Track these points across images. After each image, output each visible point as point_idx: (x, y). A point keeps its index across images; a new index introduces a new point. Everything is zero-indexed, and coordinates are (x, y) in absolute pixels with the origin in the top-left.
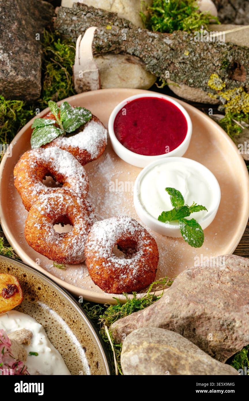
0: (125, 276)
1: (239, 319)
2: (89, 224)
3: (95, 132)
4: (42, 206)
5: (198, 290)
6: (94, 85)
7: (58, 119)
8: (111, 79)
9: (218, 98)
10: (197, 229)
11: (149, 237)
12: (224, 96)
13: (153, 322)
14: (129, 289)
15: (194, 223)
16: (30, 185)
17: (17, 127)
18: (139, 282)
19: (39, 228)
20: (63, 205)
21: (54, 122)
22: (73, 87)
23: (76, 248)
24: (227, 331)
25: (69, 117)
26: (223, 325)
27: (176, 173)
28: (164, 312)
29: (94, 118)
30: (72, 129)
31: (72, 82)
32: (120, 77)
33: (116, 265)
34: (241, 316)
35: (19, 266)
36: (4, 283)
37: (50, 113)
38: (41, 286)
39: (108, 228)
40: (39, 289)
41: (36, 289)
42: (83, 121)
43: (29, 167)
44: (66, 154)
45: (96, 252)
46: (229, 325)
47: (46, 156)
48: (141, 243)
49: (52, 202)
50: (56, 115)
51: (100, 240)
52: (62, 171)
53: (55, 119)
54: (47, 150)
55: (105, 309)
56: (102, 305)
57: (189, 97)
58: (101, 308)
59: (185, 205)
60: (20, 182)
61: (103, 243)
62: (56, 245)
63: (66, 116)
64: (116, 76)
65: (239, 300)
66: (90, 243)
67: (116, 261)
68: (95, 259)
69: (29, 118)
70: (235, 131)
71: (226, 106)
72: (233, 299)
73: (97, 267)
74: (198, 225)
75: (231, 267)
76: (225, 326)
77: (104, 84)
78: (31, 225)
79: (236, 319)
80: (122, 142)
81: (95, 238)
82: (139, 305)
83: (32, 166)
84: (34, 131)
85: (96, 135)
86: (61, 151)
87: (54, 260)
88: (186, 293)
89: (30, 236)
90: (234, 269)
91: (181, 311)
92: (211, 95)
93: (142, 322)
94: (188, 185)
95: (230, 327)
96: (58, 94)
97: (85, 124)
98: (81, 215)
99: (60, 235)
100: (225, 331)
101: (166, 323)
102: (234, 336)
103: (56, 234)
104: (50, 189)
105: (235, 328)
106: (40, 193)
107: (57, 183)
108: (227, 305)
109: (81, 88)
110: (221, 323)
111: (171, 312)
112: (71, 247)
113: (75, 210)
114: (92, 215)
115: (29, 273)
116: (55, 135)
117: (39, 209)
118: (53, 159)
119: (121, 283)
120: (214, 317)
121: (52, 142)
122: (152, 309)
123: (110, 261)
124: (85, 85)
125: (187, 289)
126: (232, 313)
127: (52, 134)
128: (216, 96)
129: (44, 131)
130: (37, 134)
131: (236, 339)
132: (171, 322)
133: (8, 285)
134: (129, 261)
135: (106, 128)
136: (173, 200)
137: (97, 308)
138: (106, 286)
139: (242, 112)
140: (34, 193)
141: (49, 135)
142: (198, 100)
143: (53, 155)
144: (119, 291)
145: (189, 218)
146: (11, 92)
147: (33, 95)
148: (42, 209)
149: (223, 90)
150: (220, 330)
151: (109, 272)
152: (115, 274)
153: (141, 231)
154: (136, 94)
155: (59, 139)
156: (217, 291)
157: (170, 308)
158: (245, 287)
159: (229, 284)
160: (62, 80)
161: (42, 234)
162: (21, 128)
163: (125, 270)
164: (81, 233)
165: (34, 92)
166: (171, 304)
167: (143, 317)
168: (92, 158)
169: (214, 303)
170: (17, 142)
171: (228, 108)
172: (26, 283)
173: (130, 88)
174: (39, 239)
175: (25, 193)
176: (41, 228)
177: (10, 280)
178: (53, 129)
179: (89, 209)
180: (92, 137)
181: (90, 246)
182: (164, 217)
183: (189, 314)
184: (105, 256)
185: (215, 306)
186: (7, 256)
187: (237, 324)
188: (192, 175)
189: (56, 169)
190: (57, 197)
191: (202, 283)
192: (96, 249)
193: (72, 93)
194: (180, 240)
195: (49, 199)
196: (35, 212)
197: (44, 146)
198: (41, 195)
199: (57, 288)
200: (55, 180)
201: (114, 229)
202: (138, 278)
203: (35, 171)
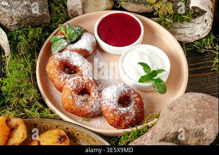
0: (128, 117)
1: (206, 128)
2: (99, 91)
3: (89, 38)
4: (71, 85)
5: (177, 116)
6: (80, 12)
7: (65, 34)
8: (89, 7)
9: (153, 8)
10: (162, 83)
11: (136, 93)
12: (157, 6)
13: (155, 139)
14: (132, 124)
15: (159, 80)
16: (59, 75)
17: (40, 44)
18: (137, 119)
19: (71, 99)
20: (83, 83)
21: (63, 36)
22: (68, 15)
23: (95, 107)
24: (199, 136)
25: (72, 31)
26: (197, 133)
27: (141, 54)
28: (161, 132)
29: (85, 31)
30: (74, 39)
31: (67, 12)
32: (94, 5)
33: (122, 112)
34: (207, 126)
35: (63, 123)
36: (57, 135)
37: (59, 32)
38: (78, 133)
39: (112, 91)
40: (78, 134)
41: (76, 135)
42: (80, 33)
43: (56, 65)
44: (75, 54)
45: (109, 106)
46: (200, 132)
47: (64, 56)
48: (132, 97)
49: (76, 82)
50: (64, 32)
51: (109, 99)
52: (75, 64)
53: (64, 35)
54: (64, 53)
55: (119, 139)
56: (116, 137)
57: (136, 10)
58: (116, 139)
59: (152, 71)
60: (52, 74)
61: (112, 100)
62: (83, 107)
63: (71, 32)
64: (92, 5)
65: (202, 117)
66: (103, 102)
67: (122, 109)
68: (109, 110)
69: (46, 37)
70: (167, 25)
71: (159, 11)
72: (199, 117)
73: (111, 115)
74: (162, 81)
75: (193, 99)
76: (198, 134)
77: (86, 11)
78: (66, 98)
79: (204, 128)
80: (105, 41)
81: (107, 98)
82: (140, 133)
83: (58, 64)
84: (52, 44)
85: (90, 40)
86: (72, 53)
87: (82, 116)
88: (171, 119)
89: (67, 104)
90: (195, 100)
91: (171, 130)
92: (149, 7)
93: (148, 141)
94: (150, 59)
95: (201, 133)
96: (60, 20)
97: (81, 35)
98: (94, 86)
99: (84, 101)
100: (198, 136)
101: (163, 138)
102: (204, 138)
103: (81, 101)
104: (71, 75)
105: (204, 134)
106: (65, 79)
107: (72, 72)
108: (196, 121)
109: (73, 15)
110: (195, 132)
111: (165, 131)
112: (92, 107)
113: (90, 84)
114: (100, 86)
115: (70, 127)
116: (66, 44)
117: (69, 87)
118: (68, 58)
119: (127, 121)
120: (191, 129)
121: (65, 48)
122: (153, 132)
123: (118, 110)
124: (74, 13)
125: (171, 116)
126: (201, 125)
127: (64, 43)
128: (152, 7)
129: (59, 43)
130: (54, 45)
131: (205, 140)
132: (166, 137)
133: (60, 136)
134: (129, 108)
135: (94, 35)
136: (144, 69)
137: (114, 139)
138: (118, 125)
139: (168, 14)
140: (62, 79)
141: (62, 45)
142: (141, 12)
143: (68, 55)
144: (126, 127)
145: (155, 78)
146: (33, 23)
147: (46, 24)
148: (71, 87)
149: (156, 3)
150: (196, 136)
151: (119, 116)
152: (122, 117)
153: (131, 90)
154: (105, 13)
155: (68, 46)
156: (188, 114)
157: (164, 129)
158: (204, 109)
159: (194, 109)
160: (61, 12)
161: (73, 102)
162: (43, 44)
163: (127, 114)
164: (96, 97)
165: (46, 22)
166: (164, 126)
167: (148, 138)
168: (90, 54)
169: (189, 121)
170: (43, 52)
171: (160, 12)
172: (69, 133)
173: (101, 10)
174: (72, 105)
175: (56, 80)
176: (72, 99)
177: (59, 133)
178: (64, 41)
179: (97, 82)
180: (88, 41)
181: (104, 103)
182: (142, 80)
183: (176, 131)
184: (115, 107)
185: (190, 123)
186: (54, 119)
187: (205, 131)
188: (150, 53)
189: (71, 63)
190: (78, 79)
191: (179, 111)
192: (109, 104)
193: (68, 19)
194: (151, 92)
195: (74, 80)
196: (67, 90)
197: (60, 51)
198: (67, 80)
199: (89, 132)
200: (71, 70)
201: (116, 91)
202: (136, 117)
203: (60, 66)
